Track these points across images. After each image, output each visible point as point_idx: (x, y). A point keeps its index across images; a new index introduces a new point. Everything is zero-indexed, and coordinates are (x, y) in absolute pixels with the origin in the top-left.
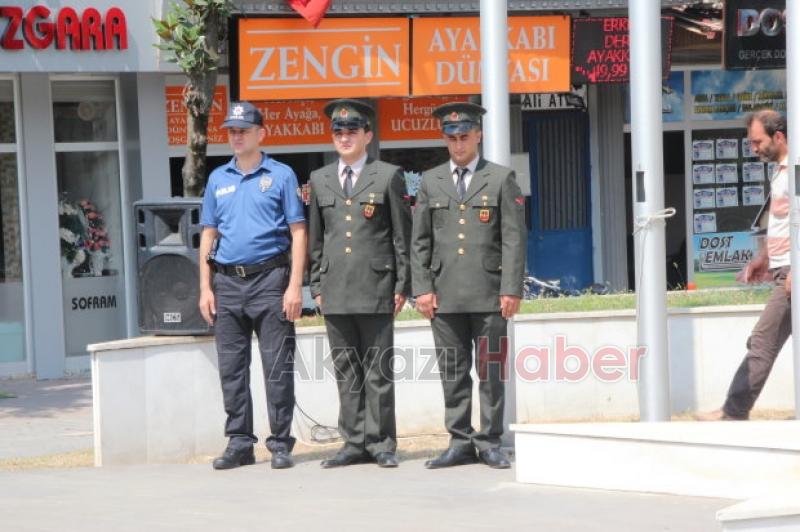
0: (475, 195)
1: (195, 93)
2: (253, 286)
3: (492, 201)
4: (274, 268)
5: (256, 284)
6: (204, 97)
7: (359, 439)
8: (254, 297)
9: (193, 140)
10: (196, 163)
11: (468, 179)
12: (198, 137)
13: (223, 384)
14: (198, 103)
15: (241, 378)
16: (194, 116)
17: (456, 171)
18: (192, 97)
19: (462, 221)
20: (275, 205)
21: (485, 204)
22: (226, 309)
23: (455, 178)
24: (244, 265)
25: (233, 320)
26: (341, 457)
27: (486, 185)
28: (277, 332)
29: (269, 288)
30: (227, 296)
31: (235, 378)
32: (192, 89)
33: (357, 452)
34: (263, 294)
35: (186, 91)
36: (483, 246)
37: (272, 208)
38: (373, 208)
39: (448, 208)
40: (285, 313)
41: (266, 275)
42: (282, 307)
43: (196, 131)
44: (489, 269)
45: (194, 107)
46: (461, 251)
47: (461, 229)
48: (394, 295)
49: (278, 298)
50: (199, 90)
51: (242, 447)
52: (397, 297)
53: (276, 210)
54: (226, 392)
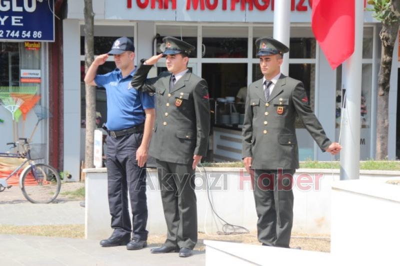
0: (275, 98)
1: (386, 34)
2: (120, 143)
3: (286, 101)
4: (133, 134)
5: (122, 142)
6: (390, 36)
7: (174, 239)
8: (121, 150)
9: (384, 59)
10: (384, 72)
11: (272, 88)
12: (386, 58)
13: (109, 198)
14: (387, 39)
15: (119, 195)
16: (385, 46)
17: (265, 83)
18: (384, 36)
19: (266, 114)
20: (135, 98)
21: (281, 103)
22: (110, 156)
23: (264, 87)
24: (115, 131)
25: (112, 162)
26: (164, 248)
27: (282, 91)
28: (133, 170)
29: (128, 145)
30: (110, 148)
31: (115, 196)
32: (384, 32)
33: (172, 245)
34: (125, 148)
35: (381, 33)
36: (278, 129)
37: (132, 99)
38: (181, 101)
39: (259, 105)
40: (137, 161)
41: (128, 138)
42: (135, 157)
43: (385, 54)
44: (282, 143)
45: (385, 41)
46: (265, 132)
47: (266, 118)
48: (193, 155)
49: (134, 151)
50: (388, 33)
51: (119, 235)
52: (195, 156)
53: (136, 101)
54: (110, 203)
